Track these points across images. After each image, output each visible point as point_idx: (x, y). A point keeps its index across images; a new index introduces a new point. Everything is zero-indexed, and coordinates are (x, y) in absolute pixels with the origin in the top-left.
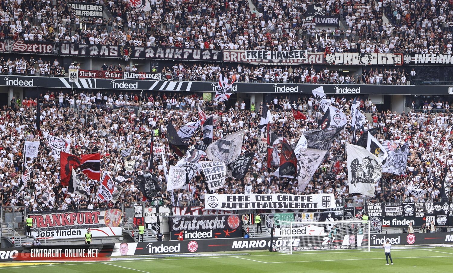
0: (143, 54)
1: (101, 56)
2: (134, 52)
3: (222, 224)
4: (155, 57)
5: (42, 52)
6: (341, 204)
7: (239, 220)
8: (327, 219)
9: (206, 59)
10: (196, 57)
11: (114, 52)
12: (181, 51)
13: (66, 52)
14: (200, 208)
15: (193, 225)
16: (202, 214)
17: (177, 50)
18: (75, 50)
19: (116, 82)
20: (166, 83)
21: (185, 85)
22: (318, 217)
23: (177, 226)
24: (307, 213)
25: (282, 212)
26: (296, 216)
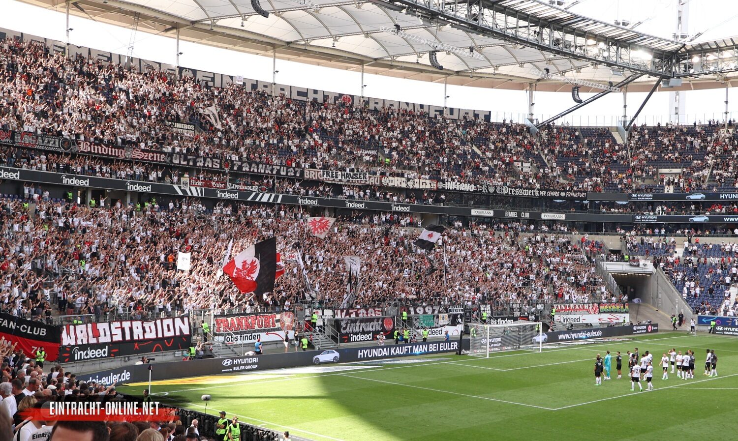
0: (240, 168)
1: (205, 167)
2: (233, 165)
3: (379, 326)
4: (250, 171)
5: (156, 161)
7: (392, 322)
9: (291, 176)
10: (283, 173)
11: (216, 164)
12: (271, 167)
13: (177, 162)
14: (356, 310)
15: (357, 327)
16: (358, 316)
17: (268, 166)
18: (184, 161)
19: (220, 192)
20: (261, 194)
21: (276, 197)
22: (451, 318)
23: (345, 329)
24: (443, 315)
25: (419, 313)
26: (435, 318)
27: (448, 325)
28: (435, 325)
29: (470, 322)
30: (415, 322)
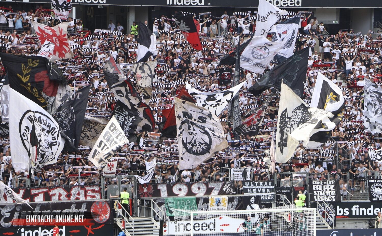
6: (270, 183)
7: (109, 210)
8: (248, 206)
14: (47, 190)
16: (50, 199)
22: (235, 203)
23: (7, 219)
24: (217, 197)
25: (177, 195)
26: (200, 202)
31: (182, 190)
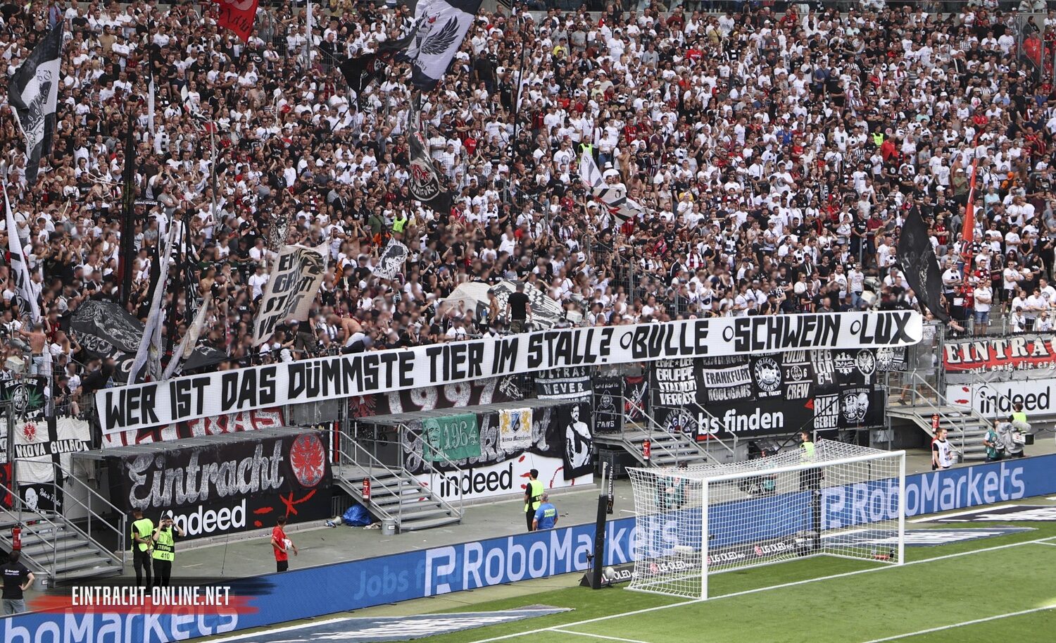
3: (275, 472)
6: (583, 369)
7: (322, 454)
8: (569, 428)
15: (191, 482)
22: (546, 422)
23: (143, 492)
24: (514, 410)
25: (419, 408)
26: (484, 424)
27: (534, 449)
28: (486, 452)
29: (617, 428)
30: (408, 447)
31: (428, 396)
